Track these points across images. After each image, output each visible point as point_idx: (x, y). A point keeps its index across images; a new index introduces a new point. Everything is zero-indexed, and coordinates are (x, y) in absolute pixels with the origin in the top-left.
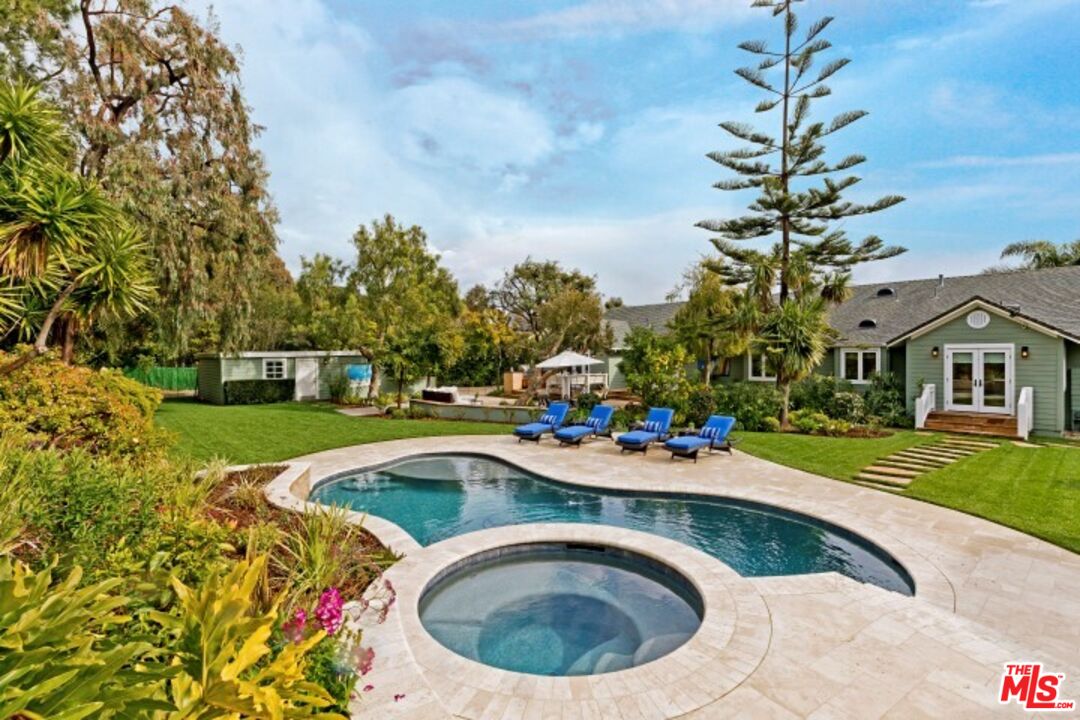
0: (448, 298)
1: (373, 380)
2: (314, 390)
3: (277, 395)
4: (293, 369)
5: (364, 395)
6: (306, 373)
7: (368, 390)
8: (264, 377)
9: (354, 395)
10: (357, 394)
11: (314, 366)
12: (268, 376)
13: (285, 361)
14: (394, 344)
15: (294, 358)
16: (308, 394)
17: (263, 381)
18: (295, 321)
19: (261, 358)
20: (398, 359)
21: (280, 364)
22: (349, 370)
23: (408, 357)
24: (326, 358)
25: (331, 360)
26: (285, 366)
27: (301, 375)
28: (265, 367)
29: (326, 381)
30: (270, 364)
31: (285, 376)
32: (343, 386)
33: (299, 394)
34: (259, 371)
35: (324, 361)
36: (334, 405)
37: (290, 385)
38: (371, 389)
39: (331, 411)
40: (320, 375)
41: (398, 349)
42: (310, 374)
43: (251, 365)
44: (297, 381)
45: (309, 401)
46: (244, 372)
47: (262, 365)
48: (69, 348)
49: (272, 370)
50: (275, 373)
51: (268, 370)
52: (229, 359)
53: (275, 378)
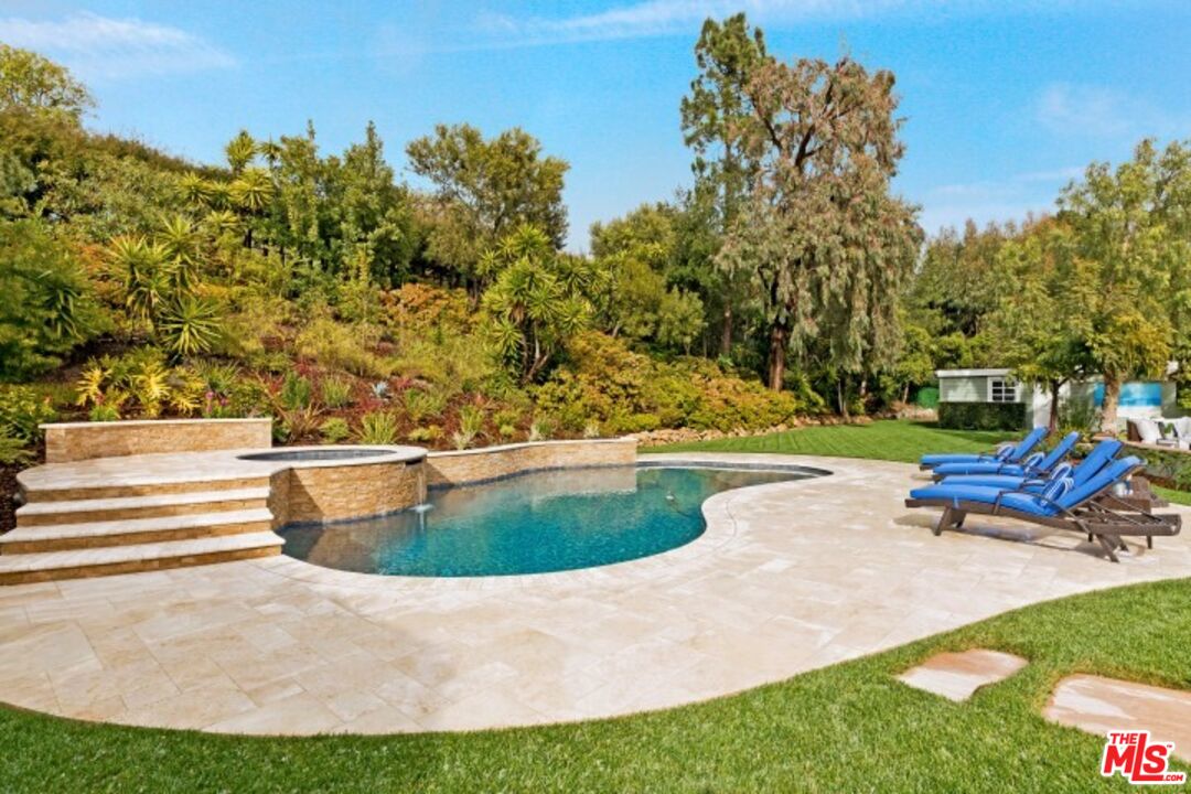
4: (1028, 394)
8: (990, 399)
12: (994, 398)
17: (985, 404)
19: (986, 377)
21: (1011, 384)
22: (1094, 393)
27: (1041, 400)
28: (990, 388)
30: (995, 384)
31: (1018, 400)
34: (982, 391)
37: (1024, 410)
44: (1033, 407)
46: (964, 394)
47: (986, 386)
48: (779, 369)
49: (1000, 391)
50: (1003, 395)
51: (995, 391)
52: (945, 378)
53: (1003, 401)
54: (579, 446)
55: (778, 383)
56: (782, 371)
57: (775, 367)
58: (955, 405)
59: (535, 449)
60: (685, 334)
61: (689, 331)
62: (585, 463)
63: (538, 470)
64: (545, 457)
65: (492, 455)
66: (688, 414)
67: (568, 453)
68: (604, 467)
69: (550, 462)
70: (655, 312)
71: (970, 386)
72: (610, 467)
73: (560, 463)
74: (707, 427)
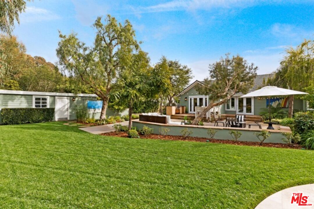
1: (103, 109)
2: (67, 115)
3: (41, 118)
4: (53, 103)
5: (97, 117)
6: (62, 105)
7: (100, 114)
8: (34, 107)
9: (91, 117)
10: (93, 117)
11: (67, 101)
12: (36, 106)
13: (48, 97)
14: (128, 81)
15: (54, 96)
16: (63, 117)
17: (31, 109)
18: (59, 83)
19: (32, 95)
20: (133, 92)
21: (44, 99)
22: (88, 104)
23: (139, 90)
24: (74, 98)
25: (77, 99)
26: (49, 100)
27: (59, 106)
28: (34, 101)
29: (74, 109)
30: (36, 99)
31: (48, 107)
32: (85, 112)
33: (57, 117)
34: (29, 102)
36: (79, 124)
37: (51, 112)
38: (102, 113)
39: (77, 130)
40: (70, 107)
41: (131, 85)
42: (64, 106)
43: (23, 99)
44: (56, 110)
45: (63, 121)
46: (18, 103)
47: (32, 100)
49: (39, 103)
50: (41, 104)
51: (36, 103)
52: (6, 95)
53: (41, 108)
58: (16, 110)
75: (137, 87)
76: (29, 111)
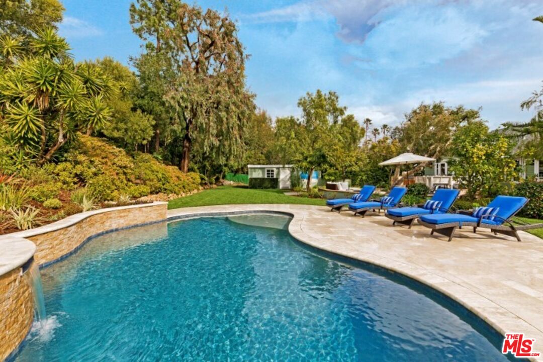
0: (350, 131)
2: (288, 184)
3: (269, 186)
4: (278, 174)
6: (284, 176)
8: (266, 177)
11: (288, 172)
12: (268, 176)
13: (275, 169)
15: (279, 168)
16: (285, 186)
17: (264, 179)
19: (264, 168)
21: (273, 171)
24: (293, 168)
26: (275, 172)
27: (282, 176)
28: (266, 172)
29: (292, 180)
30: (268, 171)
31: (275, 177)
33: (281, 186)
34: (263, 173)
35: (293, 170)
40: (291, 177)
42: (286, 176)
44: (279, 180)
45: (285, 189)
46: (257, 174)
48: (187, 161)
50: (270, 175)
51: (268, 174)
52: (251, 168)
53: (270, 177)
54: (129, 211)
55: (186, 168)
56: (189, 163)
57: (184, 161)
58: (256, 179)
59: (96, 217)
60: (144, 139)
61: (146, 137)
62: (135, 222)
63: (99, 235)
64: (103, 223)
65: (69, 229)
66: (163, 184)
67: (121, 217)
68: (147, 224)
69: (107, 226)
70: (126, 123)
71: (260, 172)
72: (151, 223)
73: (114, 227)
74: (172, 192)
75: (308, 160)
76: (262, 180)
